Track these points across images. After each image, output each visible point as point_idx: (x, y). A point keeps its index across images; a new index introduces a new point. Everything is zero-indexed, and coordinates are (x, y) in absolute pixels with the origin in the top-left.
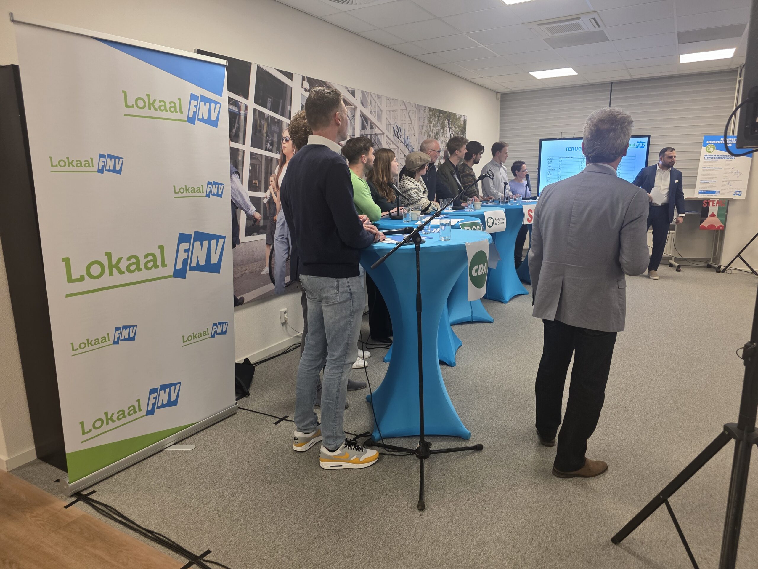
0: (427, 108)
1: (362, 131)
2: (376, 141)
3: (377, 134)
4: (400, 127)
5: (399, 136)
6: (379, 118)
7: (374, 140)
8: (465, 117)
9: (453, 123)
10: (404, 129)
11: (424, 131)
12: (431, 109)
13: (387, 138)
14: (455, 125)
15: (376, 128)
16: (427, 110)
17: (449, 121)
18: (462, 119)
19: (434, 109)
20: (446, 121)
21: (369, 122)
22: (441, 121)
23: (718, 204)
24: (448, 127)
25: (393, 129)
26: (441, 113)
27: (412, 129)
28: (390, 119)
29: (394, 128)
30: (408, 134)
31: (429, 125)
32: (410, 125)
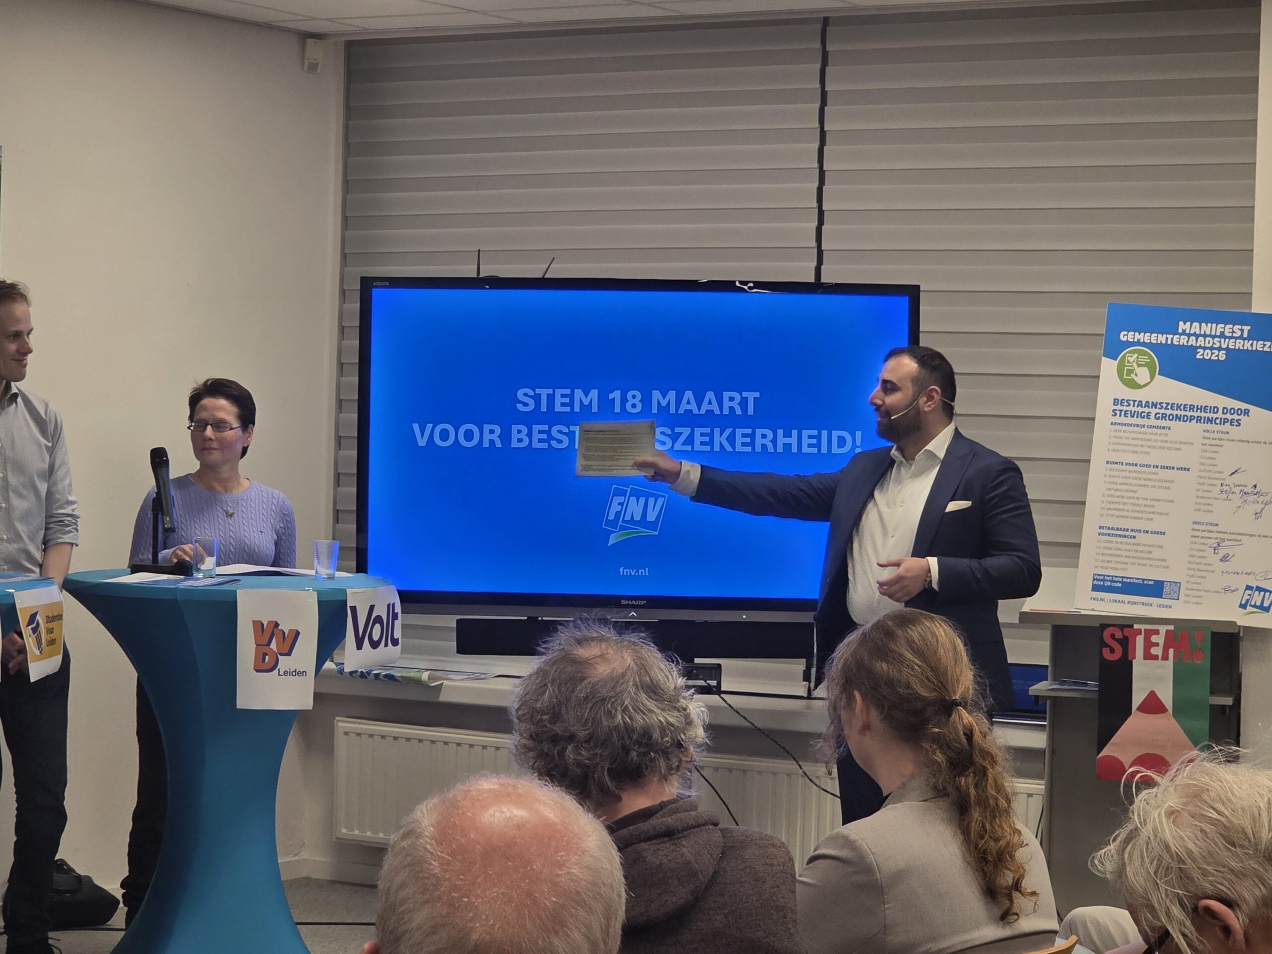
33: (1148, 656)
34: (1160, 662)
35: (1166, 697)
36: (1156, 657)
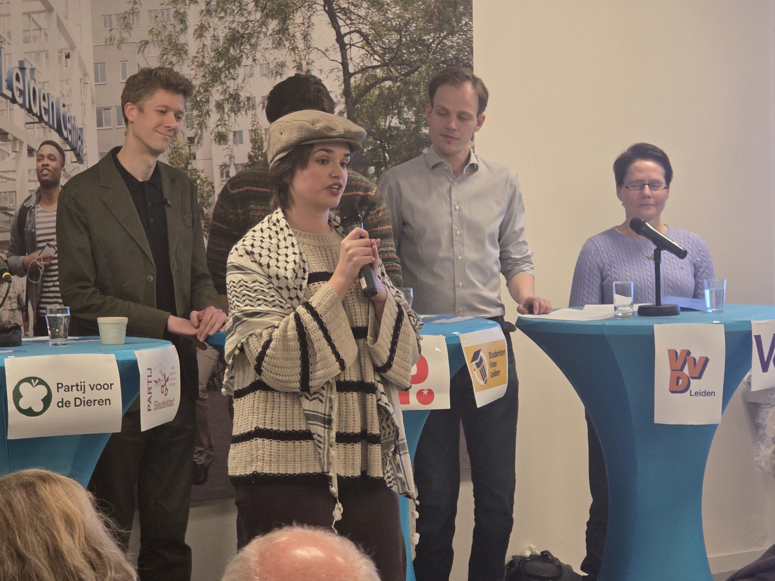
11: (139, 35)
24: (321, 7)
30: (25, 53)
31: (172, 11)
32: (41, 19)
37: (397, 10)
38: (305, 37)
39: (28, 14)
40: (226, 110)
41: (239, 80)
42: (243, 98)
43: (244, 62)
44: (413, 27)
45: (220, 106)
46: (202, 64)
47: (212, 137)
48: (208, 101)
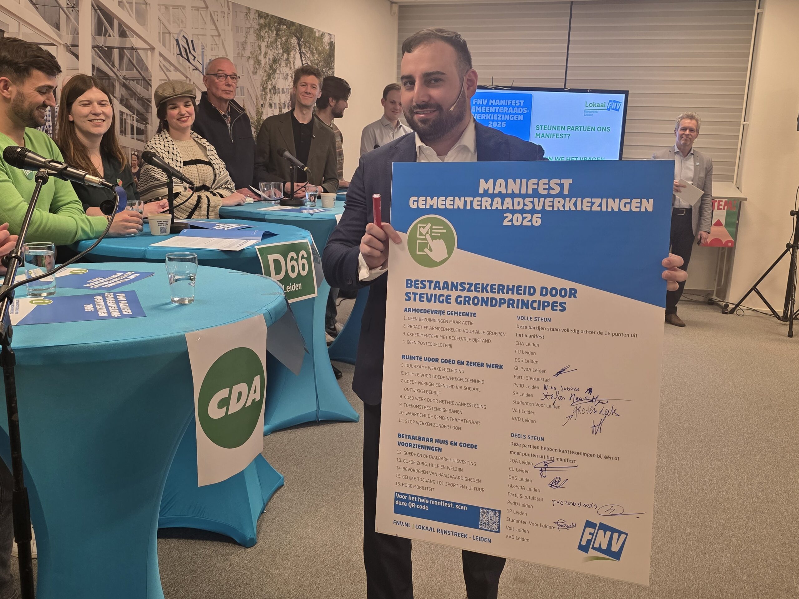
0: (252, 12)
1: (98, 38)
2: (135, 62)
3: (136, 49)
4: (192, 41)
5: (191, 58)
6: (141, 16)
7: (129, 59)
8: (333, 36)
9: (308, 45)
10: (203, 46)
11: (247, 53)
12: (260, 15)
13: (161, 59)
14: (313, 49)
15: (133, 37)
16: (252, 15)
17: (299, 40)
18: (326, 40)
19: (267, 15)
20: (294, 41)
21: (116, 23)
22: (283, 39)
23: (726, 207)
24: (298, 51)
25: (175, 43)
26: (284, 25)
27: (221, 46)
28: (169, 22)
29: (177, 40)
30: (212, 56)
31: (257, 43)
32: (216, 38)
33: (719, 209)
34: (722, 210)
35: (723, 221)
36: (721, 209)
37: (317, 56)
38: (294, 62)
39: (212, 36)
40: (272, 93)
41: (276, 80)
42: (277, 88)
43: (278, 72)
44: (321, 64)
45: (270, 91)
46: (265, 71)
47: (268, 105)
48: (267, 88)
